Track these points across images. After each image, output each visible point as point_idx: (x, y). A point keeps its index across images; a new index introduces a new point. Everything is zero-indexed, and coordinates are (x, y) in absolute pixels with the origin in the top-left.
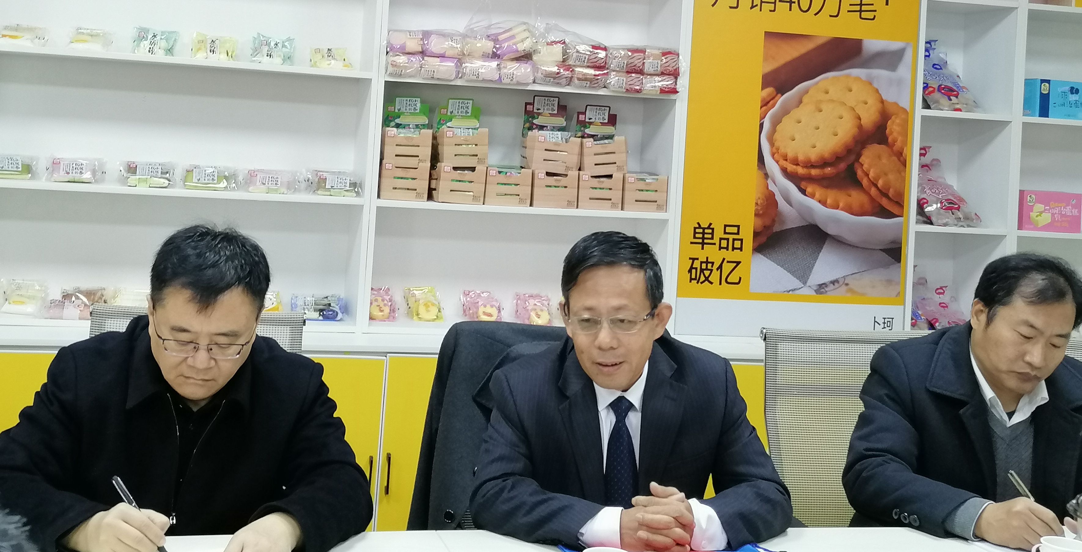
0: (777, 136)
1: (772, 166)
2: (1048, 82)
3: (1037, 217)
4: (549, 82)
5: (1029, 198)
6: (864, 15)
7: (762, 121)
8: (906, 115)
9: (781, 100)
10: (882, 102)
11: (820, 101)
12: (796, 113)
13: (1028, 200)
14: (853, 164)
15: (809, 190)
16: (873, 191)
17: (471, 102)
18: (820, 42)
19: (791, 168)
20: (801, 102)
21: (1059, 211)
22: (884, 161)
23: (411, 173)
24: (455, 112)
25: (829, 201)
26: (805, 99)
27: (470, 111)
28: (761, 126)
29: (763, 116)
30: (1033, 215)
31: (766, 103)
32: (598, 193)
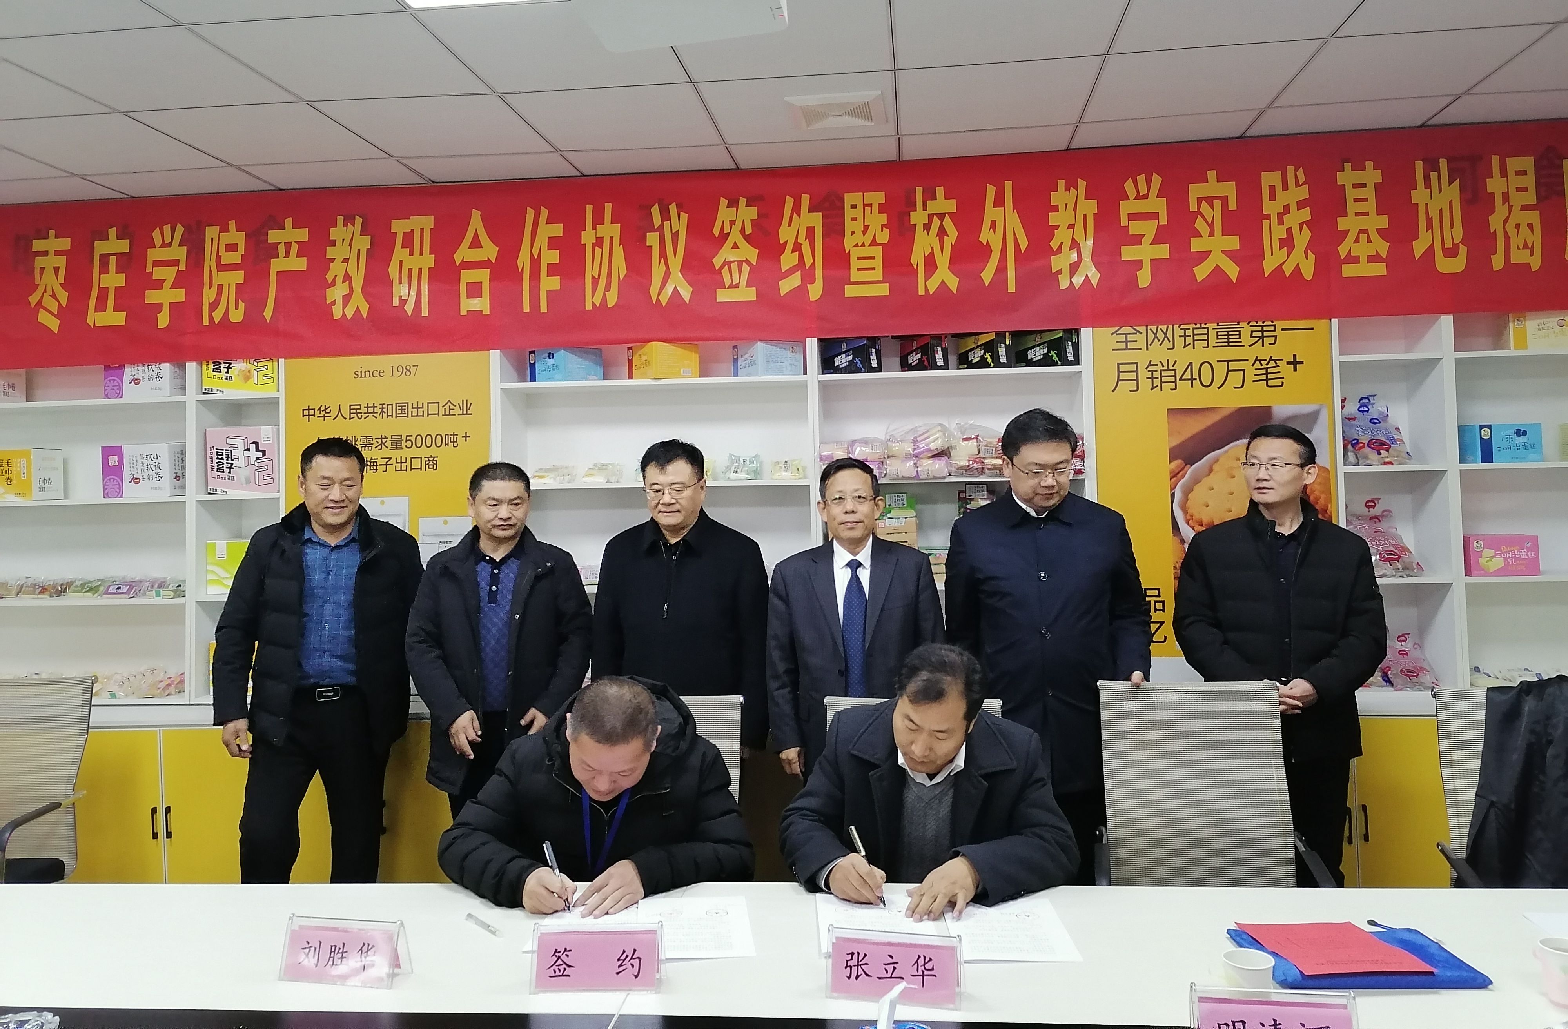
0: (1189, 504)
2: (1489, 427)
3: (1487, 562)
4: (963, 474)
5: (1476, 544)
6: (1270, 383)
7: (1173, 491)
9: (1190, 471)
11: (1230, 471)
12: (1207, 481)
13: (1475, 546)
17: (905, 495)
18: (1226, 413)
20: (1212, 470)
21: (1512, 555)
24: (893, 505)
26: (1216, 468)
27: (905, 502)
28: (1173, 496)
29: (1172, 487)
30: (1482, 561)
31: (1175, 475)
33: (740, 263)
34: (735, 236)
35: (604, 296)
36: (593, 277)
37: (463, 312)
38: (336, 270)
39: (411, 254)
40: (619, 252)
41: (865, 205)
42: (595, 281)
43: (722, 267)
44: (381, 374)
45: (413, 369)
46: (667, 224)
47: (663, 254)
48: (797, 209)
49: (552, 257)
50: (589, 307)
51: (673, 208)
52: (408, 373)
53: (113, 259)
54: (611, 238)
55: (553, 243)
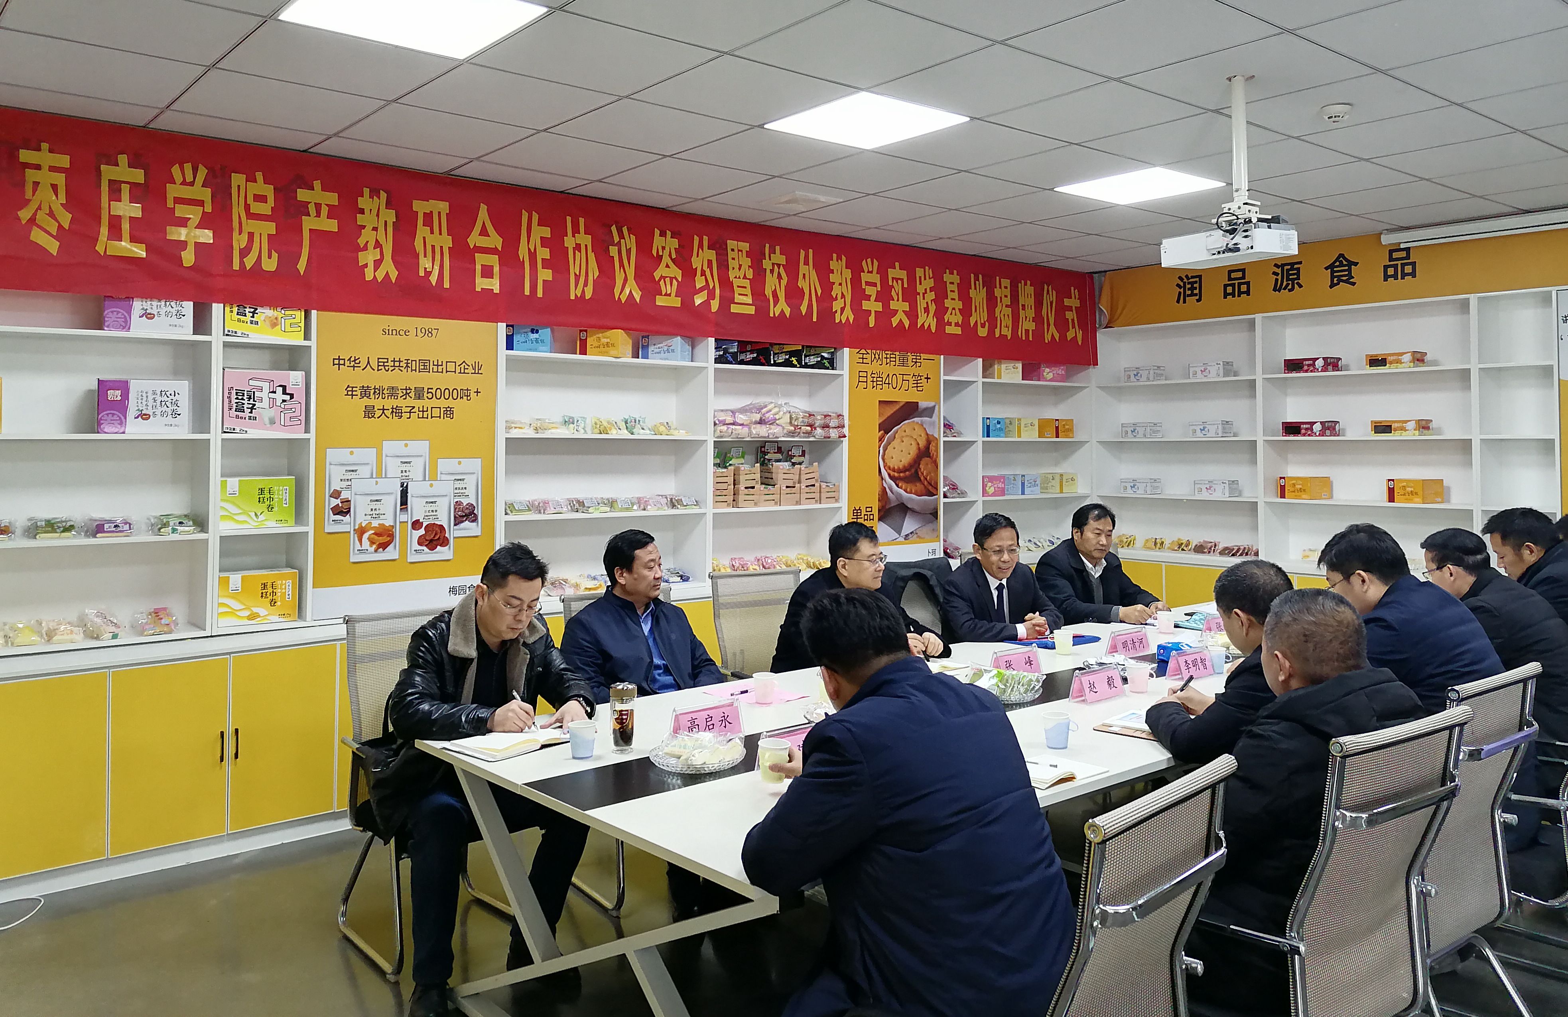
0: (886, 457)
1: (885, 474)
2: (989, 419)
6: (918, 389)
8: (937, 440)
9: (887, 437)
10: (927, 434)
11: (903, 437)
12: (893, 444)
13: (986, 480)
14: (917, 470)
15: (900, 485)
16: (926, 483)
18: (901, 404)
19: (892, 473)
20: (895, 437)
21: (996, 486)
22: (930, 466)
23: (725, 492)
25: (908, 490)
26: (897, 436)
28: (879, 452)
29: (879, 446)
30: (988, 489)
31: (881, 440)
32: (810, 496)
33: (671, 279)
34: (666, 259)
35: (583, 291)
36: (575, 274)
37: (478, 289)
38: (367, 237)
39: (432, 232)
40: (592, 256)
41: (739, 251)
42: (577, 277)
43: (660, 280)
44: (407, 334)
45: (434, 332)
46: (622, 241)
47: (622, 265)
48: (701, 246)
49: (544, 253)
50: (573, 297)
51: (625, 229)
52: (430, 335)
53: (125, 189)
54: (586, 246)
55: (544, 242)
